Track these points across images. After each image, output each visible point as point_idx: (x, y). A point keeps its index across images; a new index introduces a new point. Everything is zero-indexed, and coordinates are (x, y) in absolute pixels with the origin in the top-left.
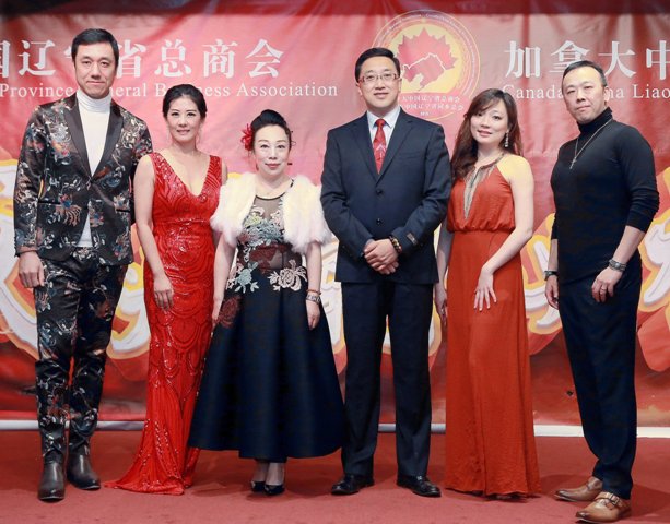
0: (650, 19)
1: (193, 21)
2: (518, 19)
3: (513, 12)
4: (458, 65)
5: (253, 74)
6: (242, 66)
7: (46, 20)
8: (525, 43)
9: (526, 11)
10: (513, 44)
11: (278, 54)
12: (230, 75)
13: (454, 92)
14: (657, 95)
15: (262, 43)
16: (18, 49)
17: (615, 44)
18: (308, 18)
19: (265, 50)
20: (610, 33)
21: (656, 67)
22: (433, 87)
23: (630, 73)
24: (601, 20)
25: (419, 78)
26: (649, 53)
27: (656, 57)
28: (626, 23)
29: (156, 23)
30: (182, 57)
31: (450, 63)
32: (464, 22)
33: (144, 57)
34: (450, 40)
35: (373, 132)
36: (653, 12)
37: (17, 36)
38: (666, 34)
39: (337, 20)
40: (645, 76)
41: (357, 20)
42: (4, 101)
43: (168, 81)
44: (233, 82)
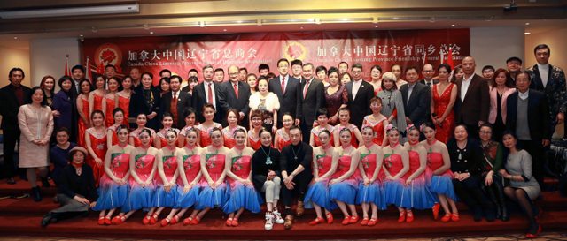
0: (355, 41)
1: (232, 43)
2: (320, 41)
3: (319, 39)
4: (304, 53)
6: (246, 56)
7: (194, 44)
8: (322, 47)
9: (322, 39)
10: (319, 48)
11: (256, 51)
12: (243, 57)
14: (357, 60)
15: (252, 48)
16: (186, 51)
17: (346, 47)
18: (264, 41)
19: (252, 50)
20: (344, 44)
21: (356, 53)
23: (350, 55)
24: (342, 41)
27: (356, 50)
28: (348, 41)
29: (223, 43)
30: (230, 53)
31: (302, 53)
32: (306, 42)
33: (220, 53)
35: (281, 81)
37: (186, 48)
38: (359, 44)
39: (271, 42)
40: (354, 55)
41: (277, 42)
42: (183, 66)
43: (226, 59)
44: (244, 59)
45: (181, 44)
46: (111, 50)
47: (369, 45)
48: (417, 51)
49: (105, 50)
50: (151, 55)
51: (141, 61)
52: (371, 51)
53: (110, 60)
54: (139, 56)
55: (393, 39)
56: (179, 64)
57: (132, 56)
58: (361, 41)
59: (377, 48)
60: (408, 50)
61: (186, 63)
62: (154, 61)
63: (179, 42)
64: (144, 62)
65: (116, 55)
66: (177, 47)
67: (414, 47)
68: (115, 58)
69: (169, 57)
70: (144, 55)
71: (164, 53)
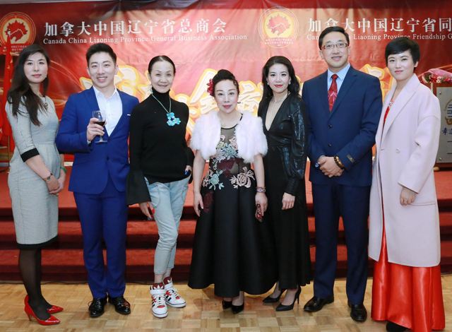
0: (359, 10)
1: (192, 12)
2: (312, 10)
3: (310, 7)
4: (291, 27)
5: (216, 31)
6: (211, 29)
7: (138, 13)
8: (315, 19)
9: (315, 7)
10: (311, 20)
11: (224, 24)
12: (207, 31)
13: (290, 37)
14: (362, 38)
15: (219, 19)
16: (128, 24)
17: (347, 19)
18: (235, 10)
19: (219, 22)
20: (346, 15)
21: (362, 28)
23: (353, 30)
24: (342, 10)
25: (277, 32)
26: (359, 23)
27: (361, 24)
28: (351, 11)
29: (178, 13)
30: (189, 25)
32: (293, 11)
33: (174, 25)
34: (288, 18)
36: (360, 8)
37: (127, 19)
38: (365, 15)
39: (246, 11)
40: (358, 31)
41: (254, 11)
42: (123, 43)
43: (184, 34)
44: (208, 35)
45: (119, 14)
46: (20, 21)
47: (379, 17)
48: (442, 26)
49: (12, 21)
50: (76, 29)
51: (63, 36)
52: (381, 25)
53: (19, 36)
54: (60, 30)
55: (410, 10)
56: (117, 41)
57: (51, 29)
58: (367, 11)
59: (389, 22)
60: (430, 24)
61: (127, 40)
62: (81, 37)
63: (116, 10)
64: (66, 39)
65: (27, 28)
66: (113, 17)
67: (438, 21)
68: (25, 32)
69: (103, 31)
70: (67, 28)
71: (95, 26)
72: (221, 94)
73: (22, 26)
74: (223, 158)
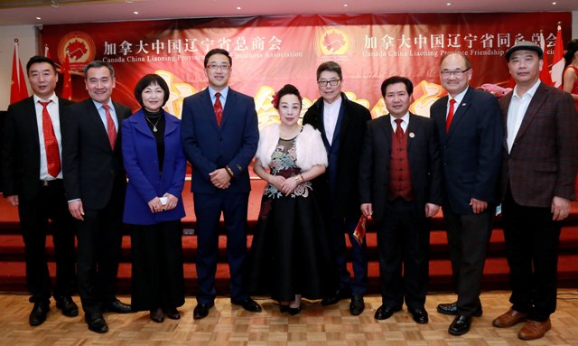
0: (416, 26)
1: (248, 30)
2: (368, 27)
3: (366, 24)
4: (347, 44)
5: (271, 49)
6: (267, 46)
7: (194, 31)
8: (371, 36)
9: (371, 24)
10: (367, 36)
11: (280, 41)
12: (262, 49)
13: (345, 54)
14: (418, 55)
15: (274, 37)
16: (185, 42)
17: (403, 36)
18: (291, 28)
19: (275, 40)
20: (402, 31)
21: (418, 44)
22: (337, 52)
23: (409, 46)
24: (398, 27)
25: (332, 49)
26: (416, 39)
27: (418, 40)
28: (407, 28)
29: (234, 30)
30: (244, 43)
31: (343, 43)
32: (349, 28)
33: (230, 44)
34: (343, 35)
36: (417, 24)
37: (183, 37)
38: (422, 31)
39: (301, 28)
40: (414, 47)
41: (309, 28)
42: (180, 61)
43: (239, 52)
44: (263, 52)
45: (176, 33)
46: (80, 40)
47: (435, 33)
48: (500, 42)
49: (72, 41)
50: (135, 48)
51: (122, 55)
52: (438, 41)
53: (79, 55)
54: (119, 49)
55: (467, 26)
56: (174, 59)
57: (110, 48)
58: (424, 27)
59: (446, 38)
60: (488, 39)
61: (184, 58)
62: (140, 56)
63: (173, 29)
64: (125, 57)
65: (87, 47)
66: (171, 36)
67: (496, 37)
68: (85, 51)
69: (160, 49)
70: (125, 46)
71: (153, 44)
72: (285, 107)
73: (82, 45)
74: (282, 168)
